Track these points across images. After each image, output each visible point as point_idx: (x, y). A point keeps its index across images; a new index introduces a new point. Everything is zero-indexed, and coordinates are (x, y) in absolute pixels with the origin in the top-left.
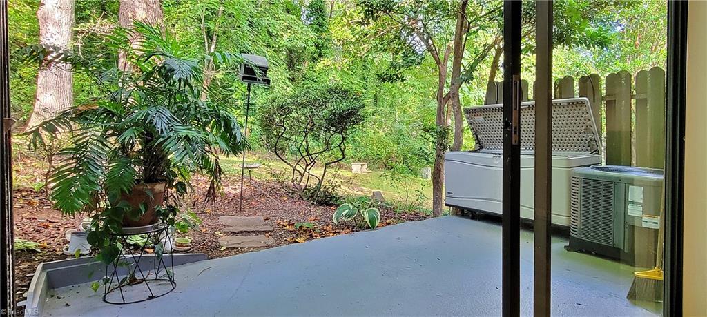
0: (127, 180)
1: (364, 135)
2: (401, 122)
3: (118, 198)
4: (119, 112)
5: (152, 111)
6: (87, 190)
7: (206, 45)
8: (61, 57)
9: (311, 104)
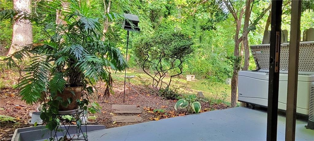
0: (60, 85)
1: (193, 59)
2: (215, 52)
3: (56, 95)
4: (55, 47)
5: (73, 47)
6: (39, 91)
7: (105, 7)
8: (22, 16)
9: (163, 42)
